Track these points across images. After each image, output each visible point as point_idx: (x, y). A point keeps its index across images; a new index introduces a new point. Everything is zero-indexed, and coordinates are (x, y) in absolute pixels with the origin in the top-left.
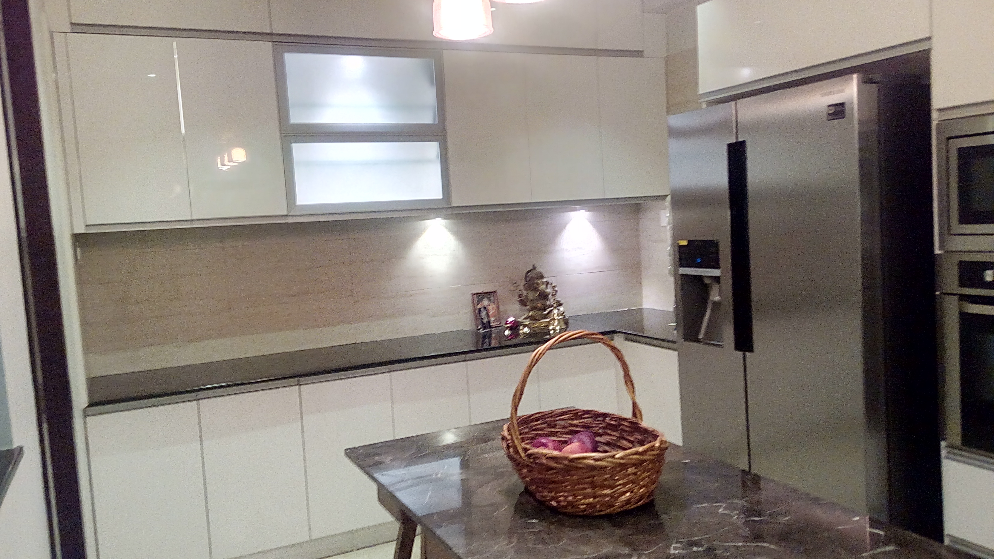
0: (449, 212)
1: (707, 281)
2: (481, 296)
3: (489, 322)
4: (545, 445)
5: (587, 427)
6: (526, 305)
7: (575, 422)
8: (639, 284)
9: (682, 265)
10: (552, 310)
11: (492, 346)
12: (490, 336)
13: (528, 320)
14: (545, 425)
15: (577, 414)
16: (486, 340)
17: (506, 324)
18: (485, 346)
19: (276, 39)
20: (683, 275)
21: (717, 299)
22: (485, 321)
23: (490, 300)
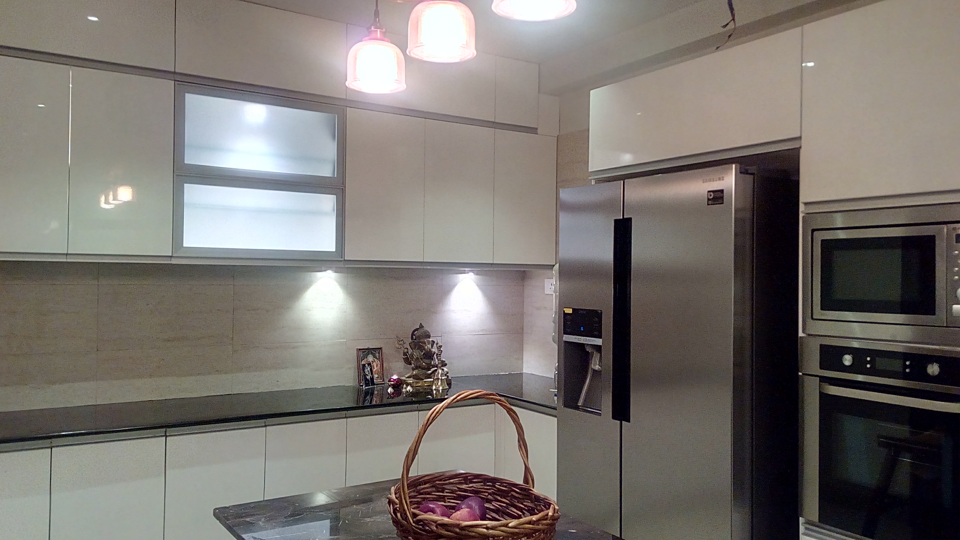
0: (341, 265)
1: (589, 349)
2: (365, 352)
3: (372, 379)
4: (433, 511)
5: (476, 492)
6: (411, 364)
7: (464, 486)
8: (521, 350)
9: (565, 333)
10: (436, 370)
11: (374, 403)
12: (372, 394)
13: (412, 379)
14: (434, 489)
15: (467, 478)
16: (368, 397)
17: (390, 381)
18: (367, 404)
19: (178, 78)
20: (566, 342)
21: (597, 367)
22: (368, 377)
23: (375, 357)
